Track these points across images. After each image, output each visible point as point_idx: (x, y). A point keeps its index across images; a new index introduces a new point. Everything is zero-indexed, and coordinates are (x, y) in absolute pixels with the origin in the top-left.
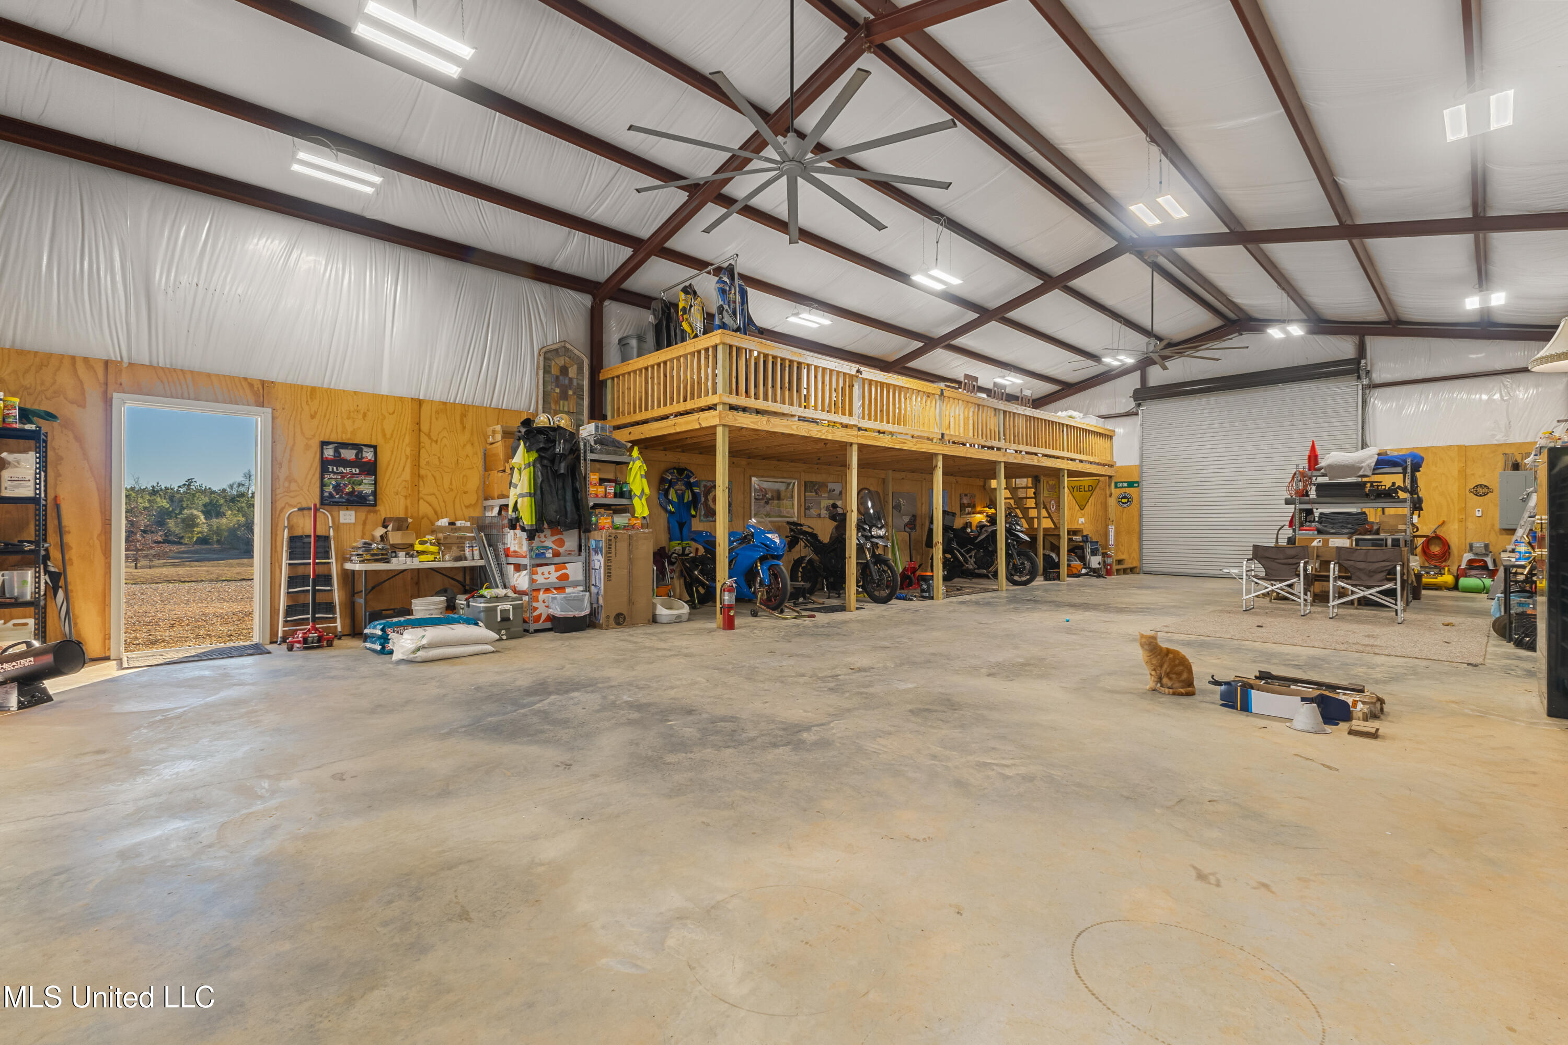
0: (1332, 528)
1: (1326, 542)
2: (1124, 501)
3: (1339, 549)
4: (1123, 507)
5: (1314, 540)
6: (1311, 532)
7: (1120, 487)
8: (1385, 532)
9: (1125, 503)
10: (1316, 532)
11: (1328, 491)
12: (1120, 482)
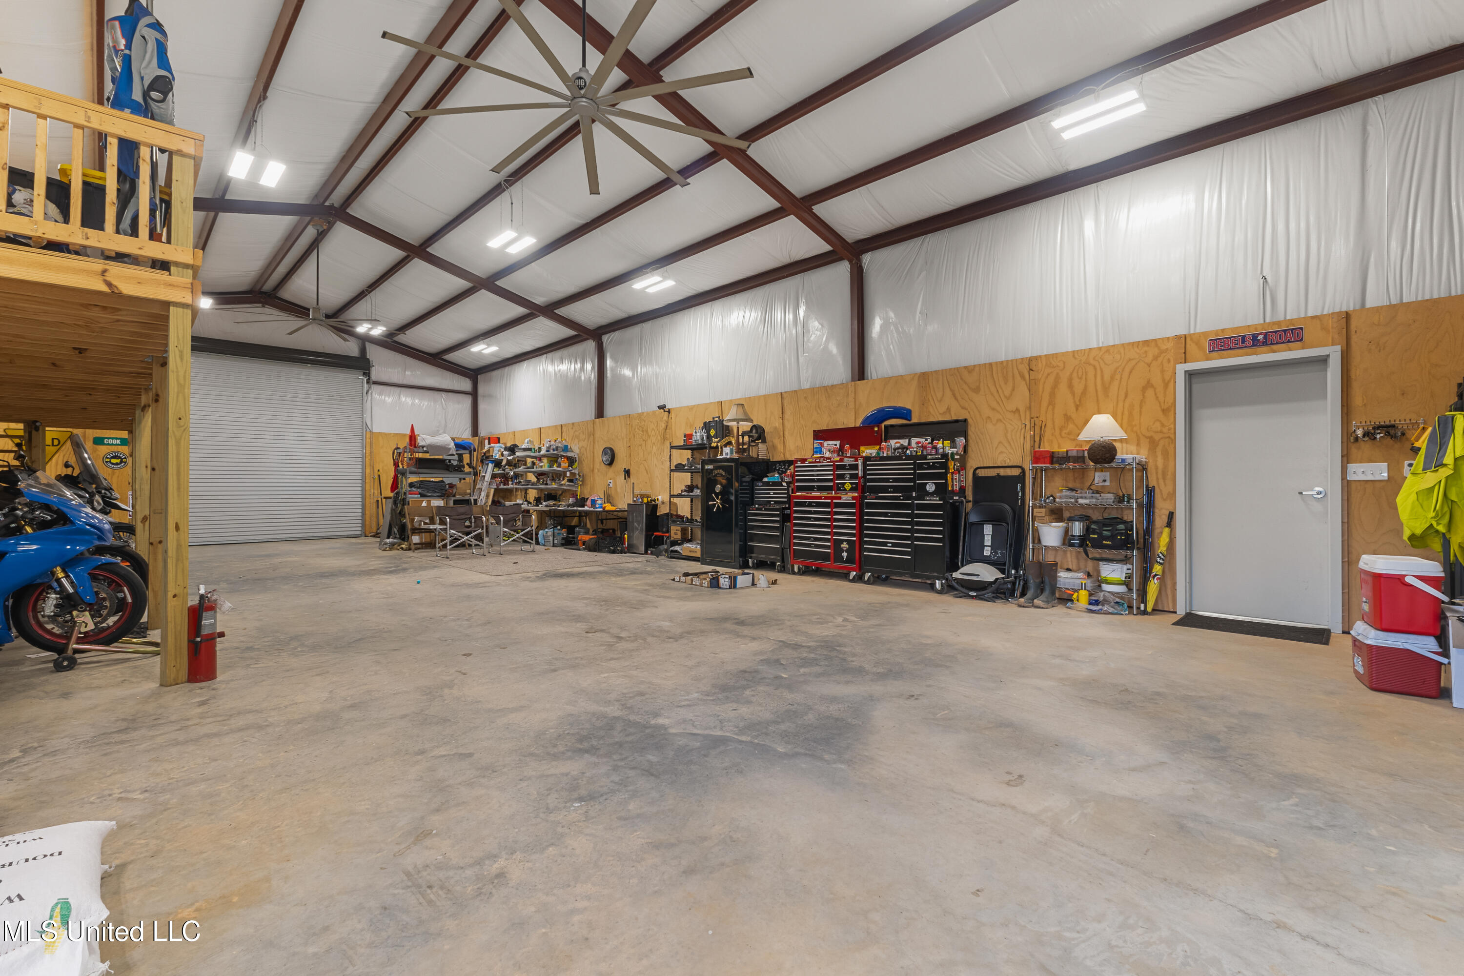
0: (428, 492)
1: (429, 503)
2: (113, 461)
3: (438, 507)
4: (113, 469)
5: (423, 501)
6: (416, 496)
7: (108, 444)
8: (460, 495)
9: (117, 464)
10: (419, 496)
11: (424, 464)
12: (109, 438)
